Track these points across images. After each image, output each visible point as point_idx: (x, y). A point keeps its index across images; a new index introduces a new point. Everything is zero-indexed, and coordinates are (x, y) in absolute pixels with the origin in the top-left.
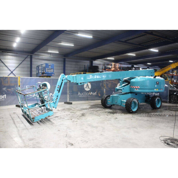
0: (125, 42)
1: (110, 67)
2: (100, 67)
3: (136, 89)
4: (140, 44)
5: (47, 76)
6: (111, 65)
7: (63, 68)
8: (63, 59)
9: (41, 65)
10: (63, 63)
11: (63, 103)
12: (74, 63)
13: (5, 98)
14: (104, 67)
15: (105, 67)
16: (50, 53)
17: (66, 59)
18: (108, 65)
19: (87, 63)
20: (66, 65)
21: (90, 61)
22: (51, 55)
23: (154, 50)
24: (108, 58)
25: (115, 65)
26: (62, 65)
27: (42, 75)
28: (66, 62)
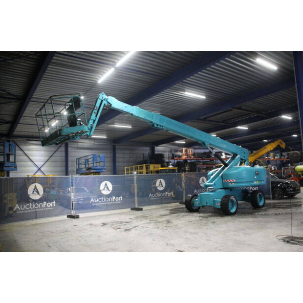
0: (205, 119)
1: (180, 154)
2: (166, 155)
3: (231, 183)
4: (223, 122)
5: (95, 173)
6: (181, 151)
7: (112, 159)
8: (112, 147)
9: (85, 157)
10: (112, 152)
11: (130, 209)
12: (128, 152)
13: (54, 205)
14: (171, 155)
15: (173, 155)
16: (94, 139)
17: (117, 147)
18: (176, 151)
19: (146, 151)
20: (117, 155)
21: (150, 147)
22: (95, 141)
23: (243, 128)
24: (177, 142)
25: (187, 151)
26: (111, 155)
27: (88, 171)
28: (117, 151)
